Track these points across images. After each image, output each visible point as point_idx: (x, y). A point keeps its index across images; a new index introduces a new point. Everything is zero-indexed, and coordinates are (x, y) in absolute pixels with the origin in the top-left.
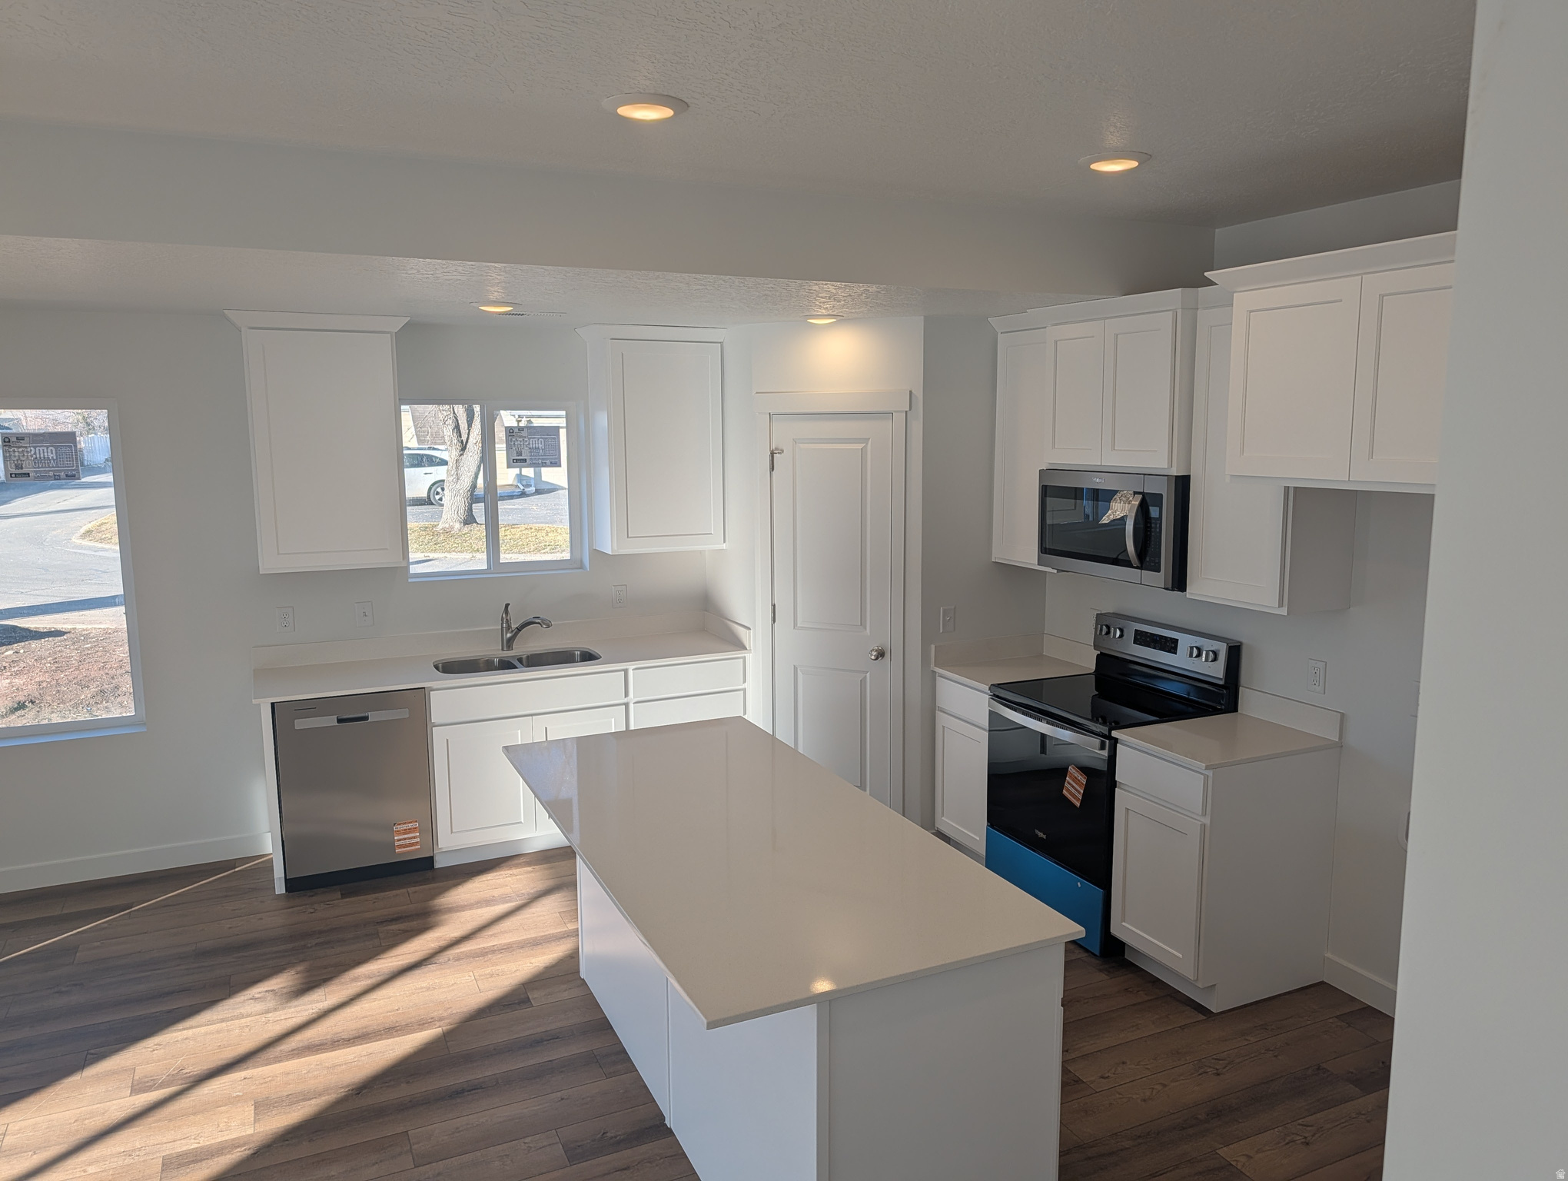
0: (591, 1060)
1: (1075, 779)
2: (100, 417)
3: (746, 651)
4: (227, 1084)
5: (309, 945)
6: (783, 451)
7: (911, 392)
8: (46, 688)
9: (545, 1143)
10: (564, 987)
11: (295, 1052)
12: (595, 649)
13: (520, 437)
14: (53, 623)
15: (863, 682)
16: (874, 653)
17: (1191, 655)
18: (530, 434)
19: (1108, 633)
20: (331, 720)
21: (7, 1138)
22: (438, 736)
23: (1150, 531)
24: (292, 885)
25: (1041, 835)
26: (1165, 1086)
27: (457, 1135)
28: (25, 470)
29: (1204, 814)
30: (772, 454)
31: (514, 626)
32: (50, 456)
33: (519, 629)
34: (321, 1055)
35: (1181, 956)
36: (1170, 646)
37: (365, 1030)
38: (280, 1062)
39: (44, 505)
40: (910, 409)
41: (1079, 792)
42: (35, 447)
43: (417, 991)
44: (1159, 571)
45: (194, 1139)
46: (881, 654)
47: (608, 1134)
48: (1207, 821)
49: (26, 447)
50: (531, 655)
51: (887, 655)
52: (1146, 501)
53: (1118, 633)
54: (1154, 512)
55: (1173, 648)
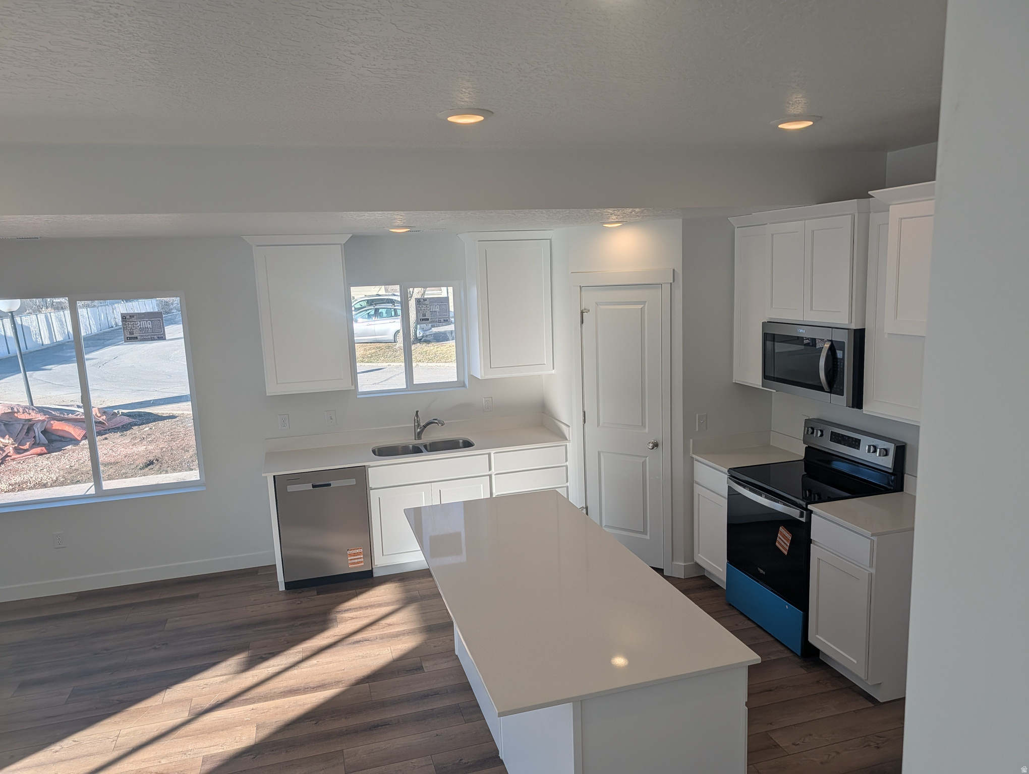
0: (457, 710)
1: (784, 536)
2: (175, 301)
3: (567, 441)
4: (242, 712)
5: (296, 625)
6: (589, 311)
7: (674, 270)
8: (165, 451)
9: (424, 764)
10: (445, 660)
11: (282, 694)
12: (471, 439)
13: (424, 305)
14: (172, 410)
15: (644, 463)
16: (651, 445)
17: (869, 451)
18: (430, 302)
19: (813, 433)
20: (309, 487)
21: (119, 738)
22: (374, 496)
23: (837, 368)
24: (288, 585)
25: (762, 571)
26: (838, 753)
27: (372, 754)
28: (135, 335)
29: (871, 566)
30: (582, 313)
31: (422, 424)
32: (149, 326)
33: (425, 427)
34: (297, 697)
35: (855, 662)
36: (855, 444)
37: (323, 682)
38: (273, 699)
39: (172, 334)
40: (674, 281)
41: (787, 545)
42: (140, 321)
43: (356, 658)
44: (842, 395)
45: (221, 746)
46: (656, 445)
47: (463, 761)
48: (873, 571)
49: (135, 322)
50: (432, 442)
51: (660, 446)
52: (834, 347)
53: (819, 433)
54: (839, 354)
55: (857, 446)
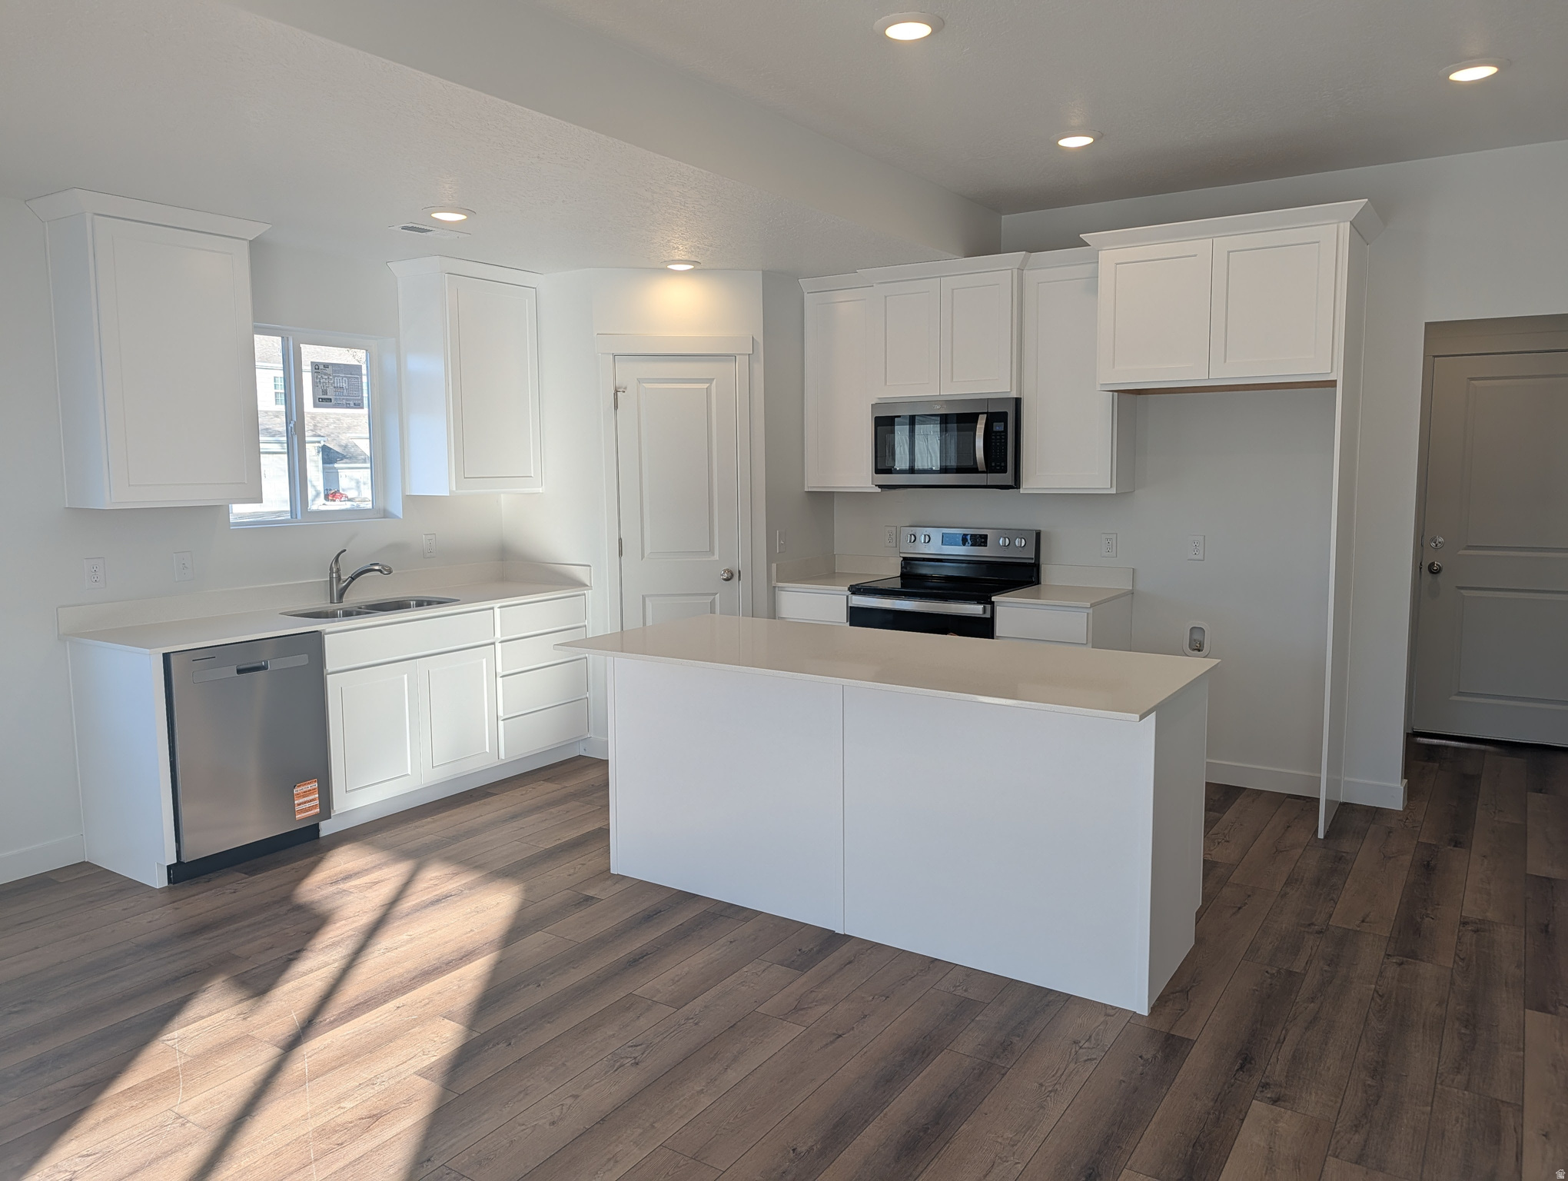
3: (586, 588)
6: (628, 390)
7: (753, 337)
13: (325, 374)
15: (711, 605)
16: (725, 577)
18: (334, 371)
19: (915, 540)
20: (231, 671)
22: (331, 681)
23: (995, 442)
30: (617, 391)
31: (346, 577)
33: (351, 578)
36: (981, 541)
40: (753, 352)
44: (1006, 472)
46: (733, 576)
47: (803, 950)
51: (736, 576)
53: (926, 540)
54: (998, 427)
55: (983, 542)
